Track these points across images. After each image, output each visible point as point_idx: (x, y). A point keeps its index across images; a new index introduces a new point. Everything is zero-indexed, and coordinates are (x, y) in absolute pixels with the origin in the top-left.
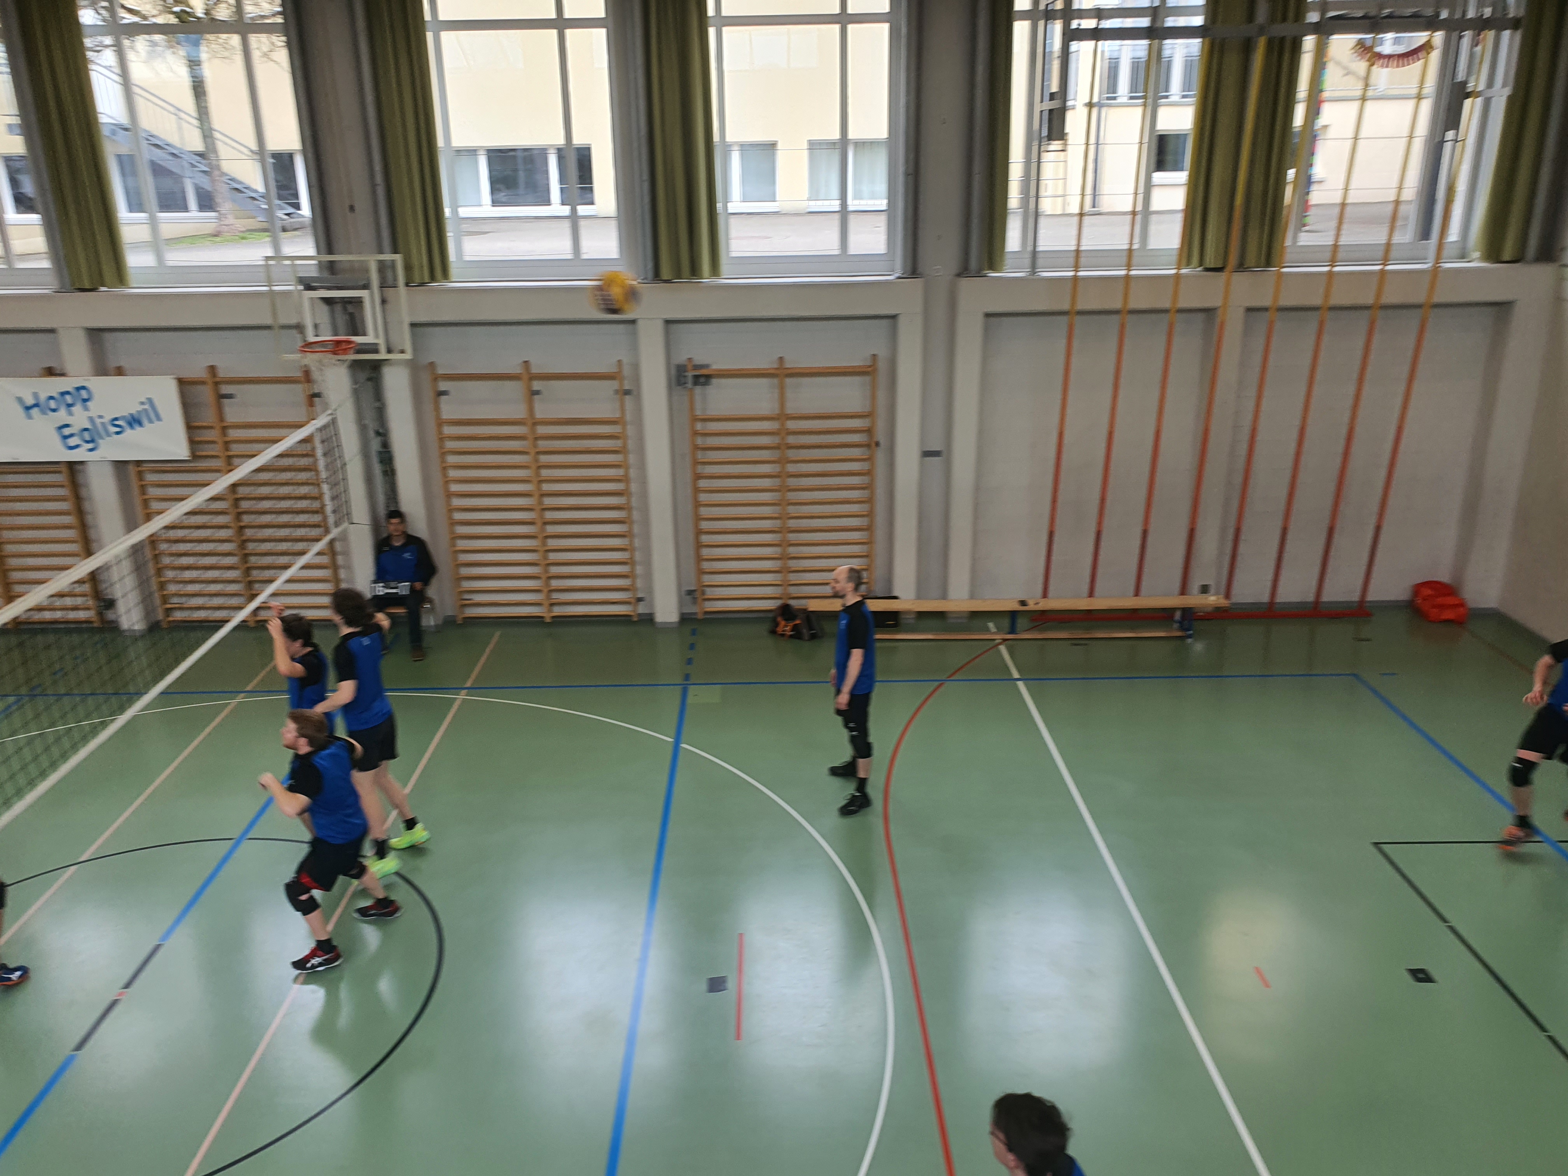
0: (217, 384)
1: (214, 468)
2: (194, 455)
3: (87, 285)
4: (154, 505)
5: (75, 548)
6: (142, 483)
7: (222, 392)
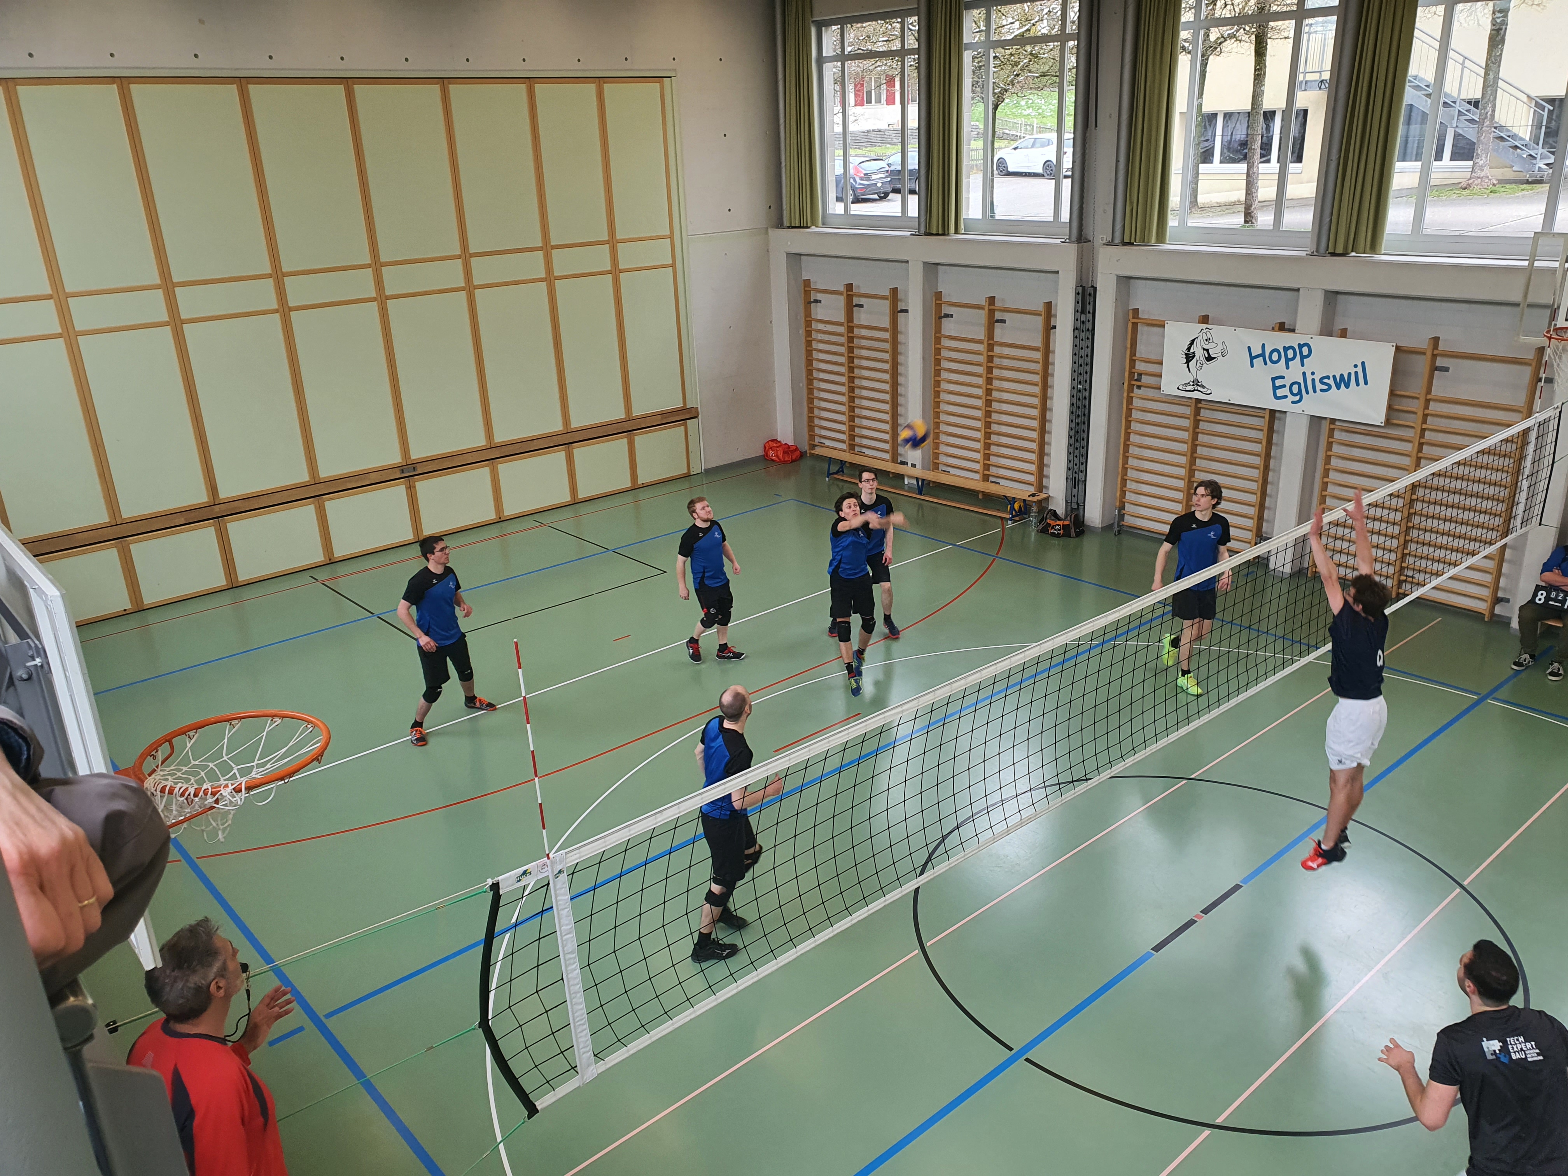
0: (1435, 356)
1: (1404, 438)
2: (1388, 422)
3: (1340, 250)
4: (1334, 462)
5: (1254, 486)
6: (1331, 440)
7: (1438, 364)
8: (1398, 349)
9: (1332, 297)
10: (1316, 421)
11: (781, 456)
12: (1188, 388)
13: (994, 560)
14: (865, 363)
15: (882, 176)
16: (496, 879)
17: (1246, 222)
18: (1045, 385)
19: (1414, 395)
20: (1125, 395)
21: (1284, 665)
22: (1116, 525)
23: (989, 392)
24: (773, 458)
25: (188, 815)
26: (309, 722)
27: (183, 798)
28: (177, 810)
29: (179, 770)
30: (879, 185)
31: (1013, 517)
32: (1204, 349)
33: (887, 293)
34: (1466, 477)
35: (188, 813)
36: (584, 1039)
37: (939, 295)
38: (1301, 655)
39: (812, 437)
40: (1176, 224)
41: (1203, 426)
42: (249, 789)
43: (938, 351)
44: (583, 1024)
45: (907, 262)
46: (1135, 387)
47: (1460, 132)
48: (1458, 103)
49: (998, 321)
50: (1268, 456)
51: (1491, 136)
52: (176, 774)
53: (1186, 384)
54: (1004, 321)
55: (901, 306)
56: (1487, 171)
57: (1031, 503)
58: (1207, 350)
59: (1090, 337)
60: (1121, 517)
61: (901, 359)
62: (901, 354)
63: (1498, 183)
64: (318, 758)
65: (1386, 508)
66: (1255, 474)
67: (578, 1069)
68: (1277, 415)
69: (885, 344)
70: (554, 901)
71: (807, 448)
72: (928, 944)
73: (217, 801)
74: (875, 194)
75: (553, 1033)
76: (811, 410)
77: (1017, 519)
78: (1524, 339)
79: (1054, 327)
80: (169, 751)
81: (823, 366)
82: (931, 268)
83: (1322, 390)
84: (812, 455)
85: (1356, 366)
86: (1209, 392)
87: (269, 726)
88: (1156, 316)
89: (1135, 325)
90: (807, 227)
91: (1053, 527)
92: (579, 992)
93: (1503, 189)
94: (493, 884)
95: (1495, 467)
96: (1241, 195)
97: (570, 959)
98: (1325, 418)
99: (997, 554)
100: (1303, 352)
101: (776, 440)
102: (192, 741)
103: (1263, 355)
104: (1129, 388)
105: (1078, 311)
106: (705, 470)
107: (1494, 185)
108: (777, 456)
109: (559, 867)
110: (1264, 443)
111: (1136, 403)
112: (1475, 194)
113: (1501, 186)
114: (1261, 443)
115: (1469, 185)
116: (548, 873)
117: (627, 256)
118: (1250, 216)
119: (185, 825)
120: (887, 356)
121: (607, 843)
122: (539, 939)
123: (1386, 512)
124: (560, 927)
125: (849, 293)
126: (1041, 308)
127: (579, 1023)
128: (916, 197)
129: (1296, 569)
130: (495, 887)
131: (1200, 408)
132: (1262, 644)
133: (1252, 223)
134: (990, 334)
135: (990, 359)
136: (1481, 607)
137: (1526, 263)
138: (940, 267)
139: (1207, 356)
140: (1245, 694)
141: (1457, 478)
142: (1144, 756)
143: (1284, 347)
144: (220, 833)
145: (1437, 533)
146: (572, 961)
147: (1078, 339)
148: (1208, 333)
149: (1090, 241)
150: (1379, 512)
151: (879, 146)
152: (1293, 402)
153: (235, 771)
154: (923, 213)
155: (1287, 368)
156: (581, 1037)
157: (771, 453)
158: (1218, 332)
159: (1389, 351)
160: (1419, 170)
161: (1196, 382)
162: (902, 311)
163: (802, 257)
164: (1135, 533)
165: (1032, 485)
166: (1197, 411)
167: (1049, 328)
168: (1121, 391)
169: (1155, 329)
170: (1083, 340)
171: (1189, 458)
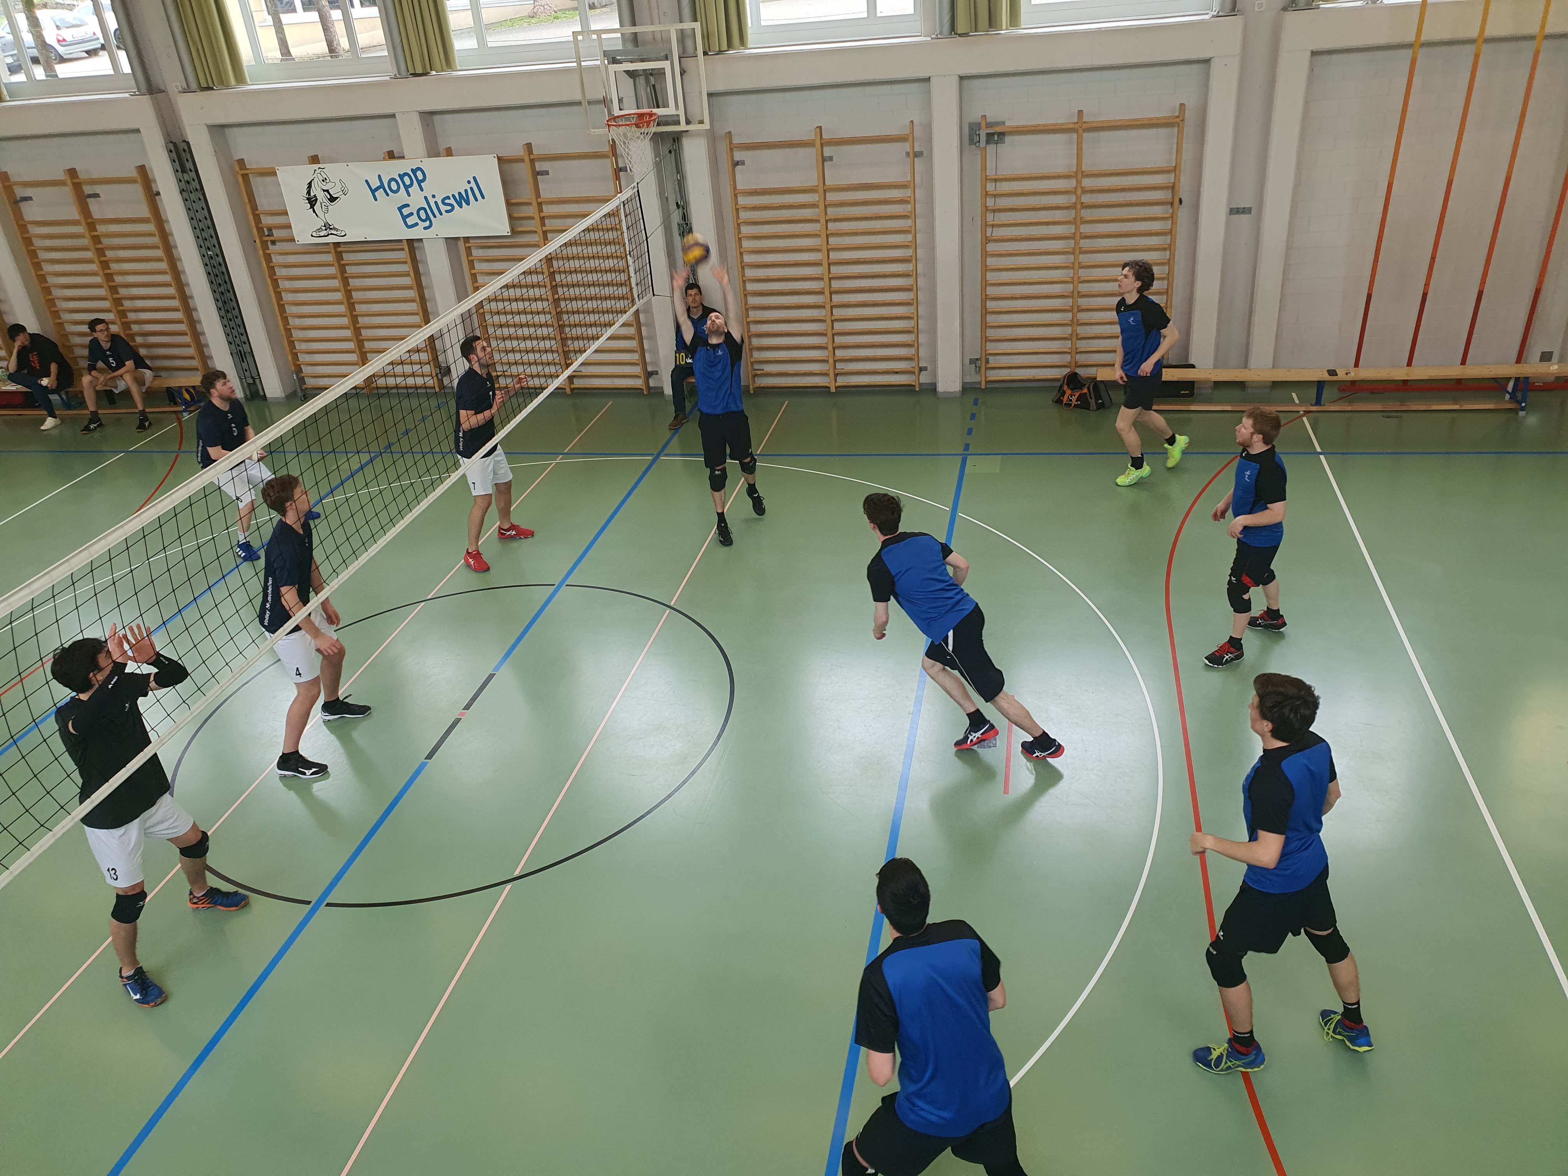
0: (532, 161)
1: (532, 243)
2: (514, 231)
3: (419, 70)
4: (481, 279)
6: (471, 258)
7: (537, 169)
8: (501, 161)
9: (428, 116)
10: (451, 242)
12: (322, 234)
13: (177, 456)
17: (331, 54)
18: (172, 260)
19: (526, 201)
20: (261, 252)
22: (296, 392)
23: (109, 278)
31: (186, 408)
32: (324, 190)
40: (253, 64)
41: (350, 270)
43: (28, 241)
46: (269, 242)
50: (420, 287)
53: (319, 230)
54: (96, 196)
58: (327, 191)
60: (299, 382)
68: (416, 244)
78: (594, 132)
79: (158, 194)
83: (447, 211)
85: (469, 182)
86: (343, 234)
88: (265, 165)
89: (245, 177)
93: (563, 15)
96: (324, 46)
98: (459, 238)
99: (180, 449)
100: (417, 177)
103: (382, 186)
104: (262, 245)
105: (177, 171)
107: (556, 12)
110: (413, 275)
111: (277, 259)
112: (541, 21)
114: (409, 276)
118: (335, 52)
126: (134, 174)
131: (341, 252)
134: (86, 212)
136: (638, 383)
139: (329, 197)
141: (570, 259)
143: (399, 175)
147: (189, 202)
148: (322, 173)
149: (162, 91)
152: (425, 228)
155: (409, 195)
158: (330, 170)
159: (493, 163)
161: (327, 226)
166: (339, 256)
167: (152, 196)
168: (255, 249)
169: (269, 179)
170: (194, 202)
171: (347, 305)
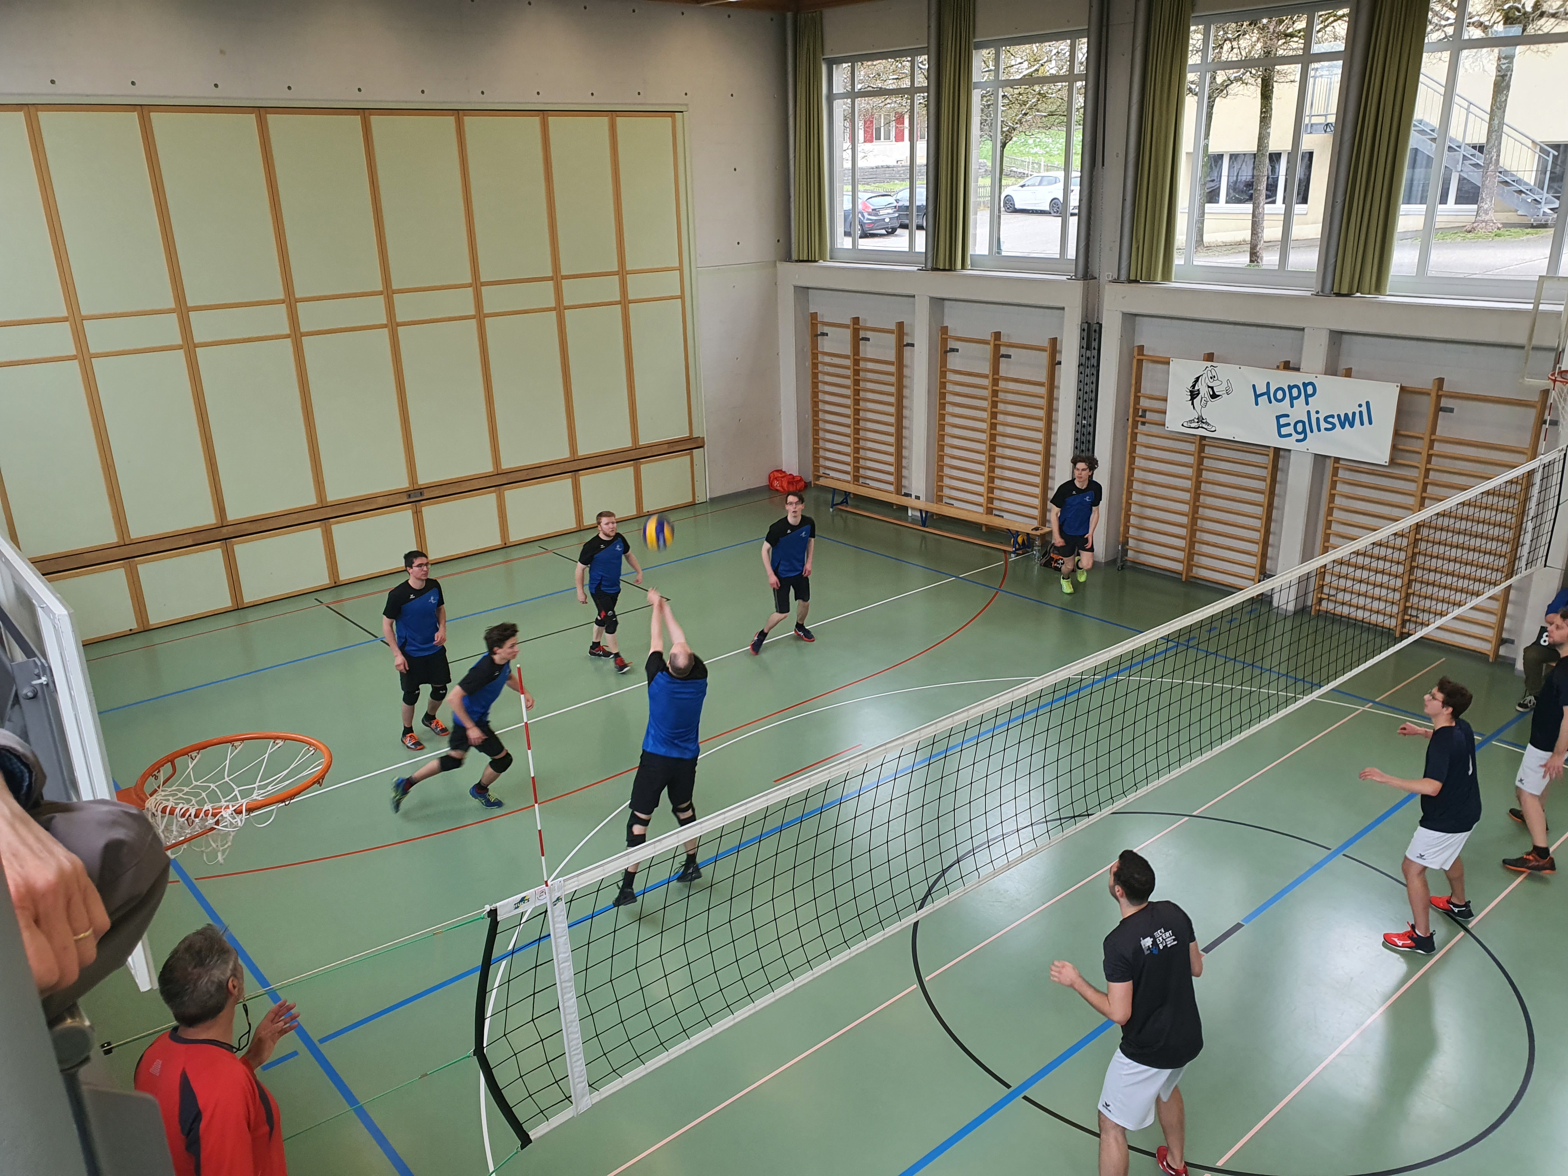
0: (1439, 397)
1: (1408, 478)
2: (1393, 462)
3: (1345, 291)
4: (1338, 501)
5: (1257, 523)
6: (1335, 479)
7: (1442, 405)
8: (1403, 389)
9: (1337, 337)
10: (1320, 459)
11: (785, 485)
12: (1193, 425)
13: (997, 593)
14: (870, 396)
15: (890, 211)
16: (494, 905)
17: (1251, 261)
18: (1050, 421)
19: (1418, 435)
20: (1129, 431)
21: (1287, 702)
22: (1119, 561)
23: (993, 426)
24: (778, 488)
25: (188, 836)
26: (311, 744)
27: (183, 819)
28: (177, 831)
29: (181, 791)
30: (887, 220)
31: (1016, 550)
32: (1209, 387)
33: (893, 327)
34: (1471, 518)
35: (188, 833)
36: (578, 1069)
37: (944, 330)
38: (1304, 693)
39: (816, 468)
40: (1182, 263)
41: (1207, 462)
42: (249, 810)
43: (943, 385)
44: (578, 1054)
45: (914, 296)
46: (1139, 423)
47: (1465, 176)
48: (1463, 147)
49: (1003, 356)
50: (1272, 493)
51: (1496, 181)
52: (177, 795)
53: (1191, 421)
54: (1009, 356)
55: (907, 340)
56: (1491, 215)
57: (1033, 537)
58: (1212, 388)
59: (1095, 373)
60: (1125, 552)
61: (906, 392)
62: (906, 387)
63: (1504, 227)
64: (319, 781)
65: (1390, 547)
66: (1259, 511)
67: (573, 1099)
68: (1282, 453)
69: (891, 377)
70: (551, 928)
71: (810, 478)
72: (927, 979)
73: (217, 823)
74: (882, 229)
75: (548, 1062)
76: (816, 441)
77: (1020, 552)
78: (1529, 381)
79: (1060, 363)
80: (171, 771)
81: (828, 398)
82: (938, 303)
83: (1326, 429)
84: (817, 486)
85: (1360, 406)
86: (1213, 429)
87: (272, 748)
88: (1161, 353)
89: (1140, 362)
90: (815, 261)
91: (1056, 561)
92: (574, 1021)
93: (1508, 233)
94: (491, 910)
95: (1500, 508)
96: (1247, 235)
97: (566, 987)
98: (1329, 457)
99: (1000, 587)
100: (1308, 391)
101: (781, 470)
102: (195, 762)
103: (1267, 393)
104: (1133, 424)
105: (1083, 347)
106: (710, 499)
107: (1499, 229)
108: (782, 486)
109: (557, 895)
110: (1268, 481)
111: (1140, 438)
112: (1479, 237)
113: (1505, 229)
114: (1265, 481)
115: (1474, 229)
116: (547, 900)
117: (637, 287)
118: (1256, 256)
119: (185, 846)
120: (893, 389)
121: (606, 871)
122: (536, 967)
123: (1390, 551)
124: (557, 955)
125: (855, 326)
126: (1046, 344)
127: (574, 1053)
128: (923, 233)
129: (1300, 606)
130: (493, 913)
131: (1205, 445)
132: (1265, 681)
133: (1257, 262)
134: (996, 369)
135: (995, 393)
136: (1486, 647)
137: (1531, 306)
138: (946, 302)
139: (1211, 393)
140: (1247, 731)
141: (1461, 519)
142: (1146, 792)
143: (1289, 386)
144: (219, 854)
145: (1441, 572)
146: (568, 989)
147: (1083, 375)
148: (1213, 371)
149: (1096, 278)
150: (1383, 552)
151: (888, 182)
152: (1298, 441)
153: (236, 792)
154: (930, 248)
155: (1292, 406)
156: (576, 1066)
157: (776, 483)
158: (1224, 371)
159: (1393, 391)
160: (1424, 213)
161: (1201, 419)
162: (908, 345)
163: (810, 290)
164: (1138, 567)
165: (1035, 519)
166: (1202, 449)
167: (1054, 364)
168: (1125, 427)
169: (1160, 366)
170: (1087, 376)
171: (1193, 494)
